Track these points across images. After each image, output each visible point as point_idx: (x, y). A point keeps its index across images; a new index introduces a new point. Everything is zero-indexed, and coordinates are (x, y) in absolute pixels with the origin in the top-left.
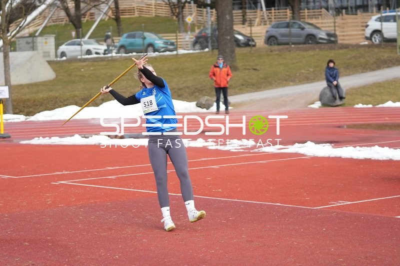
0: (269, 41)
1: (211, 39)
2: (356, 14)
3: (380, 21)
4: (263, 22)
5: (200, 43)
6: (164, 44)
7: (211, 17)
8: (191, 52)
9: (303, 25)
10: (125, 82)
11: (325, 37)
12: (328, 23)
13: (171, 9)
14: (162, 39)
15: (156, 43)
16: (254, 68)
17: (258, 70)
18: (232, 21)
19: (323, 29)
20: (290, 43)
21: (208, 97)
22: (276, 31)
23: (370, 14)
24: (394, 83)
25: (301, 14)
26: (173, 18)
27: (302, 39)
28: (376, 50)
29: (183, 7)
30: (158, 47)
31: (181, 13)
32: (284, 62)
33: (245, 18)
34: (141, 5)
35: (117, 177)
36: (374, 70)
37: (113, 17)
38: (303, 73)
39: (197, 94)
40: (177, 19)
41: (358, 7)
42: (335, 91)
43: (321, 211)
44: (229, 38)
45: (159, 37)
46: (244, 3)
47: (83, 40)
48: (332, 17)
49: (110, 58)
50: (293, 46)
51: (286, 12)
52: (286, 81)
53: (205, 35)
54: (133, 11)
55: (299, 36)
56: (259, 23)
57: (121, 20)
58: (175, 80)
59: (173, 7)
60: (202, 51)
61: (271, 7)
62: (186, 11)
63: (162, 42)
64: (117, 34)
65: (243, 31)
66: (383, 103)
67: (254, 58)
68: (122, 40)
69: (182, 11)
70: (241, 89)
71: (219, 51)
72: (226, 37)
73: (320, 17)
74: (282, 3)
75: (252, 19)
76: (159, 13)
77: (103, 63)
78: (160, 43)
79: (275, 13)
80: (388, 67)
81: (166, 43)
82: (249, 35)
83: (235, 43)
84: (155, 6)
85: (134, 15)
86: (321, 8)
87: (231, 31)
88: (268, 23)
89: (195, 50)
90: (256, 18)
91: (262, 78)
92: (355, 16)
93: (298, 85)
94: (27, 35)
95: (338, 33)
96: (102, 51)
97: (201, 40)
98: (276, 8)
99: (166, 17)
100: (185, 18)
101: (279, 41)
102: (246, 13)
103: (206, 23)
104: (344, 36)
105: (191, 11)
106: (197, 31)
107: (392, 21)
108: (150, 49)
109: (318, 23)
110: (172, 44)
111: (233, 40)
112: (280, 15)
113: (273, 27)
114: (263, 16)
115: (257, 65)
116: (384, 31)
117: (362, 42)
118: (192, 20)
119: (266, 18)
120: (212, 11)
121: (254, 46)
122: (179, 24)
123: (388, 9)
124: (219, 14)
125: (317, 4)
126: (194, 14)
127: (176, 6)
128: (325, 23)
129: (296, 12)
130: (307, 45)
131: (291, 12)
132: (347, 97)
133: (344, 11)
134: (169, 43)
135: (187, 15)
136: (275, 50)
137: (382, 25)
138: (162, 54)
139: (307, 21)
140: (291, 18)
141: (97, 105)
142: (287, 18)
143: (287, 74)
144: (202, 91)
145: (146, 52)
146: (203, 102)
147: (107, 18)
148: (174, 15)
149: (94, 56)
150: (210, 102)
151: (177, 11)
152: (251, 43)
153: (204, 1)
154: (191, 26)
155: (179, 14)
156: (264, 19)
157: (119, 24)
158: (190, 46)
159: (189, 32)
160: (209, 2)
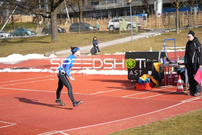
0: (71, 30)
1: (49, 30)
2: (104, 19)
3: (113, 22)
5: (45, 31)
8: (41, 35)
9: (84, 24)
10: (16, 47)
11: (92, 28)
12: (93, 23)
15: (28, 32)
17: (67, 42)
19: (91, 25)
23: (109, 19)
24: (119, 45)
25: (83, 20)
27: (84, 29)
29: (38, 18)
30: (29, 34)
32: (77, 38)
33: (61, 22)
35: (14, 85)
36: (111, 40)
37: (11, 22)
38: (84, 42)
39: (44, 51)
41: (104, 16)
42: (96, 49)
43: (93, 95)
45: (29, 30)
48: (94, 20)
49: (10, 38)
50: (80, 32)
51: (77, 19)
52: (78, 45)
58: (36, 46)
60: (45, 35)
61: (71, 17)
62: (39, 20)
63: (30, 32)
64: (13, 29)
65: (61, 27)
66: (115, 53)
67: (65, 37)
68: (15, 31)
70: (61, 49)
72: (55, 29)
73: (90, 20)
76: (29, 21)
79: (73, 19)
80: (116, 39)
82: (63, 28)
83: (58, 31)
84: (27, 18)
85: (19, 21)
86: (90, 17)
89: (43, 34)
91: (68, 45)
96: (8, 36)
97: (45, 30)
98: (73, 17)
99: (31, 22)
100: (39, 22)
101: (75, 30)
105: (41, 19)
106: (44, 27)
107: (117, 21)
108: (26, 34)
109: (89, 23)
112: (75, 20)
113: (72, 25)
115: (67, 40)
116: (114, 25)
117: (106, 30)
120: (49, 19)
121: (65, 32)
123: (116, 17)
124: (52, 20)
125: (89, 16)
126: (42, 21)
129: (81, 19)
130: (86, 32)
131: (79, 19)
132: (101, 51)
133: (99, 18)
136: (73, 34)
137: (114, 23)
138: (30, 36)
140: (79, 21)
141: (6, 56)
142: (77, 21)
143: (78, 43)
144: (46, 50)
145: (24, 36)
146: (46, 54)
147: (9, 23)
148: (34, 21)
149: (4, 37)
150: (49, 54)
151: (36, 19)
152: (64, 31)
153: (46, 15)
154: (41, 25)
155: (36, 21)
156: (69, 22)
157: (13, 25)
158: (41, 33)
159: (40, 27)
160: (48, 16)
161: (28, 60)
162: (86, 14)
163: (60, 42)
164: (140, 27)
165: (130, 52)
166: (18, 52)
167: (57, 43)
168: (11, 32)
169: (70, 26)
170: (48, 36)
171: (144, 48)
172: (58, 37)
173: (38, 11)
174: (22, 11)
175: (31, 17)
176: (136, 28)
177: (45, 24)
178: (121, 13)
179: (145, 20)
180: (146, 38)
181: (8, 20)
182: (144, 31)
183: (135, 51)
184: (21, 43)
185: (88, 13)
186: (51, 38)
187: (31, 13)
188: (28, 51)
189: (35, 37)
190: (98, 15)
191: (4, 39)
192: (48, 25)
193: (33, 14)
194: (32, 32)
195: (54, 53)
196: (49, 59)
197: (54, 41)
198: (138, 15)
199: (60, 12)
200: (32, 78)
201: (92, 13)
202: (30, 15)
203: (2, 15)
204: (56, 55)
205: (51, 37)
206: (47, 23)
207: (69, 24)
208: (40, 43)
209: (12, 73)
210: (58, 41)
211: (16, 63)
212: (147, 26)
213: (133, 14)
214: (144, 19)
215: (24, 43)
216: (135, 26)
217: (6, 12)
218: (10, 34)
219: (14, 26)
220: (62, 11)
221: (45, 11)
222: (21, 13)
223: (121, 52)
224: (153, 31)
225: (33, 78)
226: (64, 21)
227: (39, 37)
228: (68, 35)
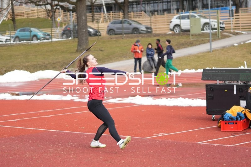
0: (110, 32)
1: (73, 31)
2: (164, 15)
3: (179, 19)
4: (105, 20)
5: (66, 34)
6: (43, 35)
7: (73, 18)
8: (61, 40)
9: (131, 22)
10: (20, 59)
11: (145, 29)
12: (146, 20)
13: (47, 13)
14: (42, 32)
15: (39, 35)
16: (101, 49)
17: (103, 51)
18: (86, 20)
19: (143, 24)
20: (123, 34)
21: (72, 68)
22: (114, 26)
23: (172, 14)
24: (189, 57)
25: (129, 15)
26: (48, 18)
27: (130, 31)
28: (177, 37)
29: (55, 12)
30: (40, 37)
31: (53, 16)
32: (120, 45)
33: (94, 18)
34: (28, 11)
35: (18, 120)
37: (11, 18)
40: (51, 19)
41: (164, 10)
42: (152, 63)
44: (84, 30)
45: (40, 31)
46: (93, 9)
48: (148, 16)
49: (9, 45)
50: (124, 35)
51: (119, 14)
52: (121, 57)
53: (69, 29)
54: (23, 15)
55: (128, 29)
56: (103, 21)
57: (16, 20)
58: (51, 57)
59: (48, 11)
60: (67, 39)
61: (110, 11)
62: (56, 14)
63: (42, 34)
64: (14, 29)
65: (93, 26)
67: (100, 43)
68: (17, 33)
69: (54, 14)
71: (78, 39)
72: (83, 30)
73: (141, 17)
74: (116, 8)
75: (99, 19)
76: (39, 16)
77: (6, 48)
78: (41, 35)
79: (112, 14)
80: (185, 47)
81: (44, 35)
82: (97, 29)
83: (88, 34)
84: (37, 11)
85: (24, 17)
86: (141, 11)
87: (86, 27)
88: (108, 21)
89: (63, 39)
90: (100, 18)
91: (106, 56)
92: (163, 16)
93: (129, 59)
95: (152, 27)
96: (4, 40)
97: (66, 32)
98: (113, 11)
99: (44, 18)
100: (56, 19)
101: (116, 32)
102: (94, 15)
103: (69, 22)
104: (156, 28)
105: (60, 14)
106: (64, 27)
107: (187, 18)
108: (35, 38)
109: (140, 21)
110: (48, 35)
111: (87, 32)
112: (116, 16)
113: (112, 24)
114: (105, 17)
115: (102, 47)
116: (182, 25)
117: (167, 32)
118: (60, 20)
119: (107, 18)
120: (73, 14)
121: (100, 35)
122: (52, 22)
123: (183, 11)
124: (78, 16)
125: (139, 9)
126: (62, 16)
127: (50, 11)
128: (144, 21)
129: (126, 14)
130: (134, 35)
131: (123, 14)
133: (156, 13)
134: (46, 35)
135: (57, 17)
136: (113, 38)
137: (180, 21)
138: (42, 41)
139: (132, 19)
140: (123, 17)
141: (2, 74)
142: (120, 18)
143: (122, 53)
145: (32, 40)
147: (7, 19)
151: (51, 14)
152: (98, 34)
153: (68, 7)
154: (60, 24)
158: (60, 36)
159: (59, 27)
160: (71, 8)
161: (38, 80)
162: (135, 6)
163: (91, 51)
164: (224, 28)
165: (208, 68)
166: (21, 67)
168: (10, 35)
171: (231, 63)
175: (44, 10)
176: (218, 29)
178: (192, 4)
179: (233, 16)
180: (234, 46)
182: (231, 35)
183: (216, 68)
185: (137, 5)
187: (44, 3)
188: (39, 66)
189: (51, 42)
190: (154, 7)
193: (47, 6)
197: (82, 50)
198: (220, 8)
199: (92, 3)
200: (47, 110)
201: (145, 4)
202: (42, 6)
205: (76, 44)
209: (13, 100)
211: (19, 85)
212: (236, 26)
213: (211, 7)
214: (231, 15)
216: (216, 27)
218: (8, 38)
223: (193, 69)
224: (245, 34)
225: (48, 111)
226: (98, 17)
227: (56, 43)
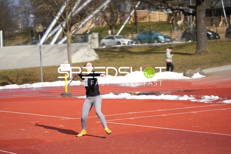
0: (228, 35)
5: (186, 37)
7: (193, 21)
8: (180, 42)
10: (141, 61)
13: (168, 17)
14: (163, 35)
15: (160, 38)
16: (219, 52)
17: (221, 53)
18: (205, 23)
21: (191, 70)
29: (176, 15)
30: (161, 40)
35: (135, 118)
37: (133, 22)
39: (184, 68)
40: (172, 22)
44: (203, 34)
45: (161, 34)
47: (115, 36)
49: (131, 47)
53: (189, 32)
54: (145, 18)
56: (222, 24)
57: (138, 23)
59: (169, 15)
60: (187, 42)
62: (177, 18)
64: (135, 32)
65: (212, 30)
67: (219, 46)
68: (139, 35)
69: (175, 18)
70: (211, 65)
71: (197, 42)
76: (161, 19)
78: (162, 38)
82: (216, 32)
84: (159, 15)
85: (146, 20)
87: (205, 30)
88: (228, 24)
89: (182, 41)
90: (220, 21)
91: (224, 58)
94: (82, 33)
96: (127, 43)
97: (186, 35)
99: (165, 21)
100: (177, 22)
102: (214, 18)
105: (180, 18)
106: (184, 30)
108: (156, 41)
110: (169, 38)
111: (206, 35)
115: (221, 50)
118: (181, 23)
120: (193, 17)
121: (219, 38)
122: (173, 26)
126: (182, 20)
127: (171, 15)
134: (167, 37)
135: (178, 20)
138: (162, 44)
141: (123, 75)
144: (187, 66)
145: (153, 43)
146: (188, 72)
147: (130, 22)
148: (170, 20)
149: (122, 45)
150: (192, 73)
151: (172, 18)
152: (217, 37)
153: (188, 11)
154: (180, 27)
155: (173, 20)
156: (225, 22)
157: (137, 26)
158: (180, 39)
159: (179, 30)
160: (191, 12)
163: (209, 53)
167: (204, 55)
168: (133, 37)
169: (226, 28)
170: (191, 44)
172: (207, 46)
173: (176, 4)
174: (150, 4)
175: (166, 14)
177: (187, 25)
181: (129, 18)
184: (148, 55)
186: (196, 48)
187: (165, 7)
189: (171, 45)
191: (122, 48)
192: (191, 27)
193: (168, 10)
194: (165, 37)
195: (199, 72)
196: (191, 81)
197: (201, 52)
199: (211, 7)
200: (163, 109)
202: (163, 10)
203: (119, 11)
204: (203, 74)
205: (196, 45)
206: (190, 24)
207: (226, 25)
208: (178, 55)
209: (132, 100)
210: (207, 53)
215: (153, 54)
217: (125, 6)
218: (130, 41)
219: (138, 28)
220: (214, 4)
221: (187, 4)
222: (149, 8)
225: (165, 110)
226: (217, 21)
227: (176, 45)
228: (224, 43)
